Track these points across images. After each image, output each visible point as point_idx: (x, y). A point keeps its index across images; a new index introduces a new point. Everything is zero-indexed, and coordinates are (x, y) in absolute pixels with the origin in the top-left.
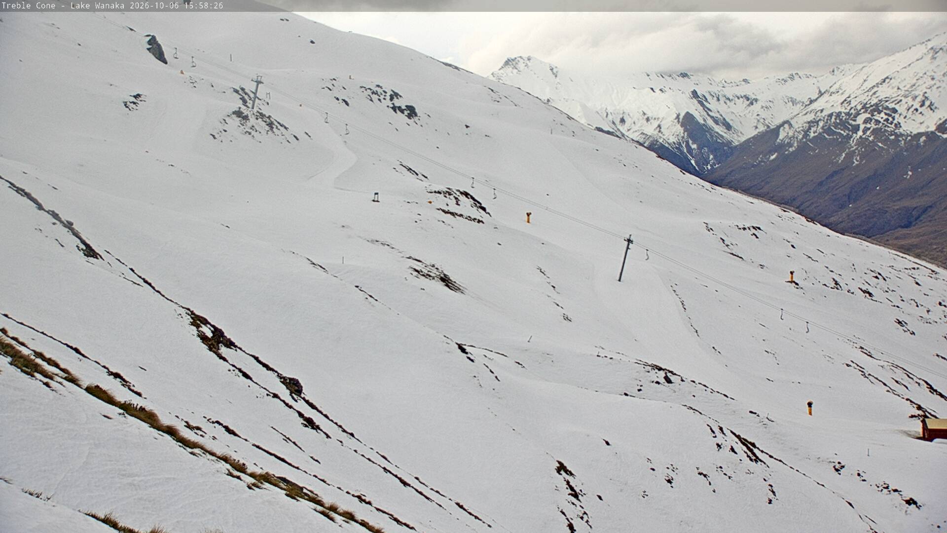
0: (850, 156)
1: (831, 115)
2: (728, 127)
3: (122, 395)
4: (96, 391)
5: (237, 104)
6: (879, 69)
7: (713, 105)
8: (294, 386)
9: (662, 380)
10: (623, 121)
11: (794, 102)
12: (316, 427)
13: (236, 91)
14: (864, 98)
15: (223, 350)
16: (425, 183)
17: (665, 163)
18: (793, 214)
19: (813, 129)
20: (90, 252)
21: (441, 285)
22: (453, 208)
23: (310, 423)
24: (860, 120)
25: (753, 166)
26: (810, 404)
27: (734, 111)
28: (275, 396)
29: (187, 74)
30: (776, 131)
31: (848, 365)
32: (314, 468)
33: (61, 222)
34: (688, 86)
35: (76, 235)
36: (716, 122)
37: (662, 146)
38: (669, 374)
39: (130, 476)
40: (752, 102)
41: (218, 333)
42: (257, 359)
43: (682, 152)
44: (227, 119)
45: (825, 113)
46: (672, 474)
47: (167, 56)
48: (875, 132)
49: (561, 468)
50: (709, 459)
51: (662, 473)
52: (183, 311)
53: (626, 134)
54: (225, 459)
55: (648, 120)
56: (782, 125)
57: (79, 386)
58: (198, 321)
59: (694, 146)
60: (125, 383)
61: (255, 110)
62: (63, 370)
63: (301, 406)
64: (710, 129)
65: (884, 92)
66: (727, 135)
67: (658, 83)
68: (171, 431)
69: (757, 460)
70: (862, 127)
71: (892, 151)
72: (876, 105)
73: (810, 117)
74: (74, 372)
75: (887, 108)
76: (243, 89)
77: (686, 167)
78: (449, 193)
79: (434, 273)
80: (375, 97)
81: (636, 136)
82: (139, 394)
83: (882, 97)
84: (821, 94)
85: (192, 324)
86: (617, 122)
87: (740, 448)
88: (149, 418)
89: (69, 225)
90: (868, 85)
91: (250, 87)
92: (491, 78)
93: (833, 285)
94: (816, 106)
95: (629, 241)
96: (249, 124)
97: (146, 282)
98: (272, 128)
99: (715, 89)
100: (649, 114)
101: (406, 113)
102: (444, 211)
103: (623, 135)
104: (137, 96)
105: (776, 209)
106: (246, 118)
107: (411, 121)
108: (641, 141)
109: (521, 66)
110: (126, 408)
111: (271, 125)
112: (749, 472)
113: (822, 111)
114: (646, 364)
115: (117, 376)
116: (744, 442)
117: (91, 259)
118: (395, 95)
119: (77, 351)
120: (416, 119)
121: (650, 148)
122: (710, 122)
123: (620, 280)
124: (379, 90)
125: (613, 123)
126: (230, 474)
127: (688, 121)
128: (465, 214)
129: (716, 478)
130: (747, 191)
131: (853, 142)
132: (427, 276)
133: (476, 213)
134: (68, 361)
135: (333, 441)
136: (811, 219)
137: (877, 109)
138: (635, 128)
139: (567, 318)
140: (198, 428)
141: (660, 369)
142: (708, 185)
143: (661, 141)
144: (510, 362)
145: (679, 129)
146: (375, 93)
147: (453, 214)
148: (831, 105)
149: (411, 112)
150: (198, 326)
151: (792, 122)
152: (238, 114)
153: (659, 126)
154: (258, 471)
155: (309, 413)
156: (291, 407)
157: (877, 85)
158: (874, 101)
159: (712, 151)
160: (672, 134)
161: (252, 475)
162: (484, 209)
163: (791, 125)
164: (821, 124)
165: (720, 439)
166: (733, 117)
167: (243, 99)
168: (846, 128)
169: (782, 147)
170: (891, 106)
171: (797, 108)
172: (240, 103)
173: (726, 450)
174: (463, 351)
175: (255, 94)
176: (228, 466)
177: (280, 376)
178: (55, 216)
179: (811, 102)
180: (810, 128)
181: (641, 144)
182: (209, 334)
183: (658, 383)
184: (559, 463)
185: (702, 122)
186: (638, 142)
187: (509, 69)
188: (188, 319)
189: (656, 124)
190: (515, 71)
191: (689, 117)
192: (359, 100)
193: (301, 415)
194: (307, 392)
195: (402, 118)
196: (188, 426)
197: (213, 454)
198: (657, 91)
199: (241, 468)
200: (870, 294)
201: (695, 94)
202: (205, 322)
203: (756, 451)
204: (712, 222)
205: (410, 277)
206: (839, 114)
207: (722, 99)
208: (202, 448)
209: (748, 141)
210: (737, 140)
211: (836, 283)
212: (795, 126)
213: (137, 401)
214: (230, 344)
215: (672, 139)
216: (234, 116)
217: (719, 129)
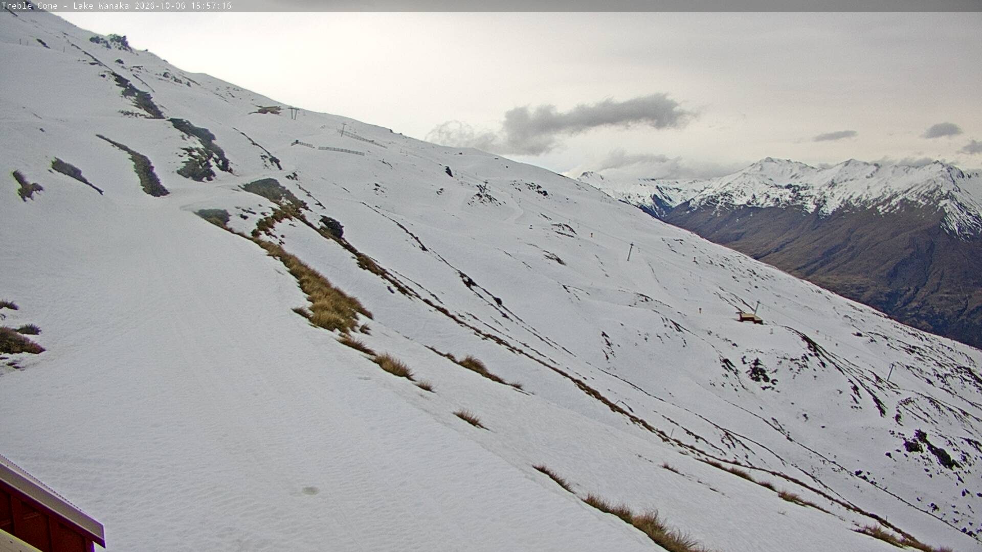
0: (717, 212)
1: (709, 197)
2: (671, 200)
3: (436, 303)
4: (426, 301)
5: (478, 191)
6: (726, 180)
7: (664, 191)
8: (499, 301)
9: (644, 300)
10: (629, 197)
11: (695, 191)
12: (508, 318)
13: (478, 186)
14: (721, 190)
15: (472, 287)
16: (551, 221)
17: (646, 214)
18: (695, 235)
19: (702, 202)
20: (424, 249)
21: (556, 262)
22: (562, 231)
23: (505, 316)
24: (719, 199)
25: (680, 215)
26: (700, 309)
27: (672, 194)
28: (492, 305)
29: (460, 180)
30: (689, 202)
31: (715, 294)
32: (507, 333)
33: (414, 237)
34: (655, 184)
35: (419, 242)
36: (666, 198)
37: (645, 207)
38: (647, 298)
39: (440, 333)
40: (680, 190)
41: (470, 280)
42: (484, 290)
43: (653, 210)
44: (474, 197)
45: (707, 196)
46: (647, 337)
47: (453, 174)
48: (725, 204)
49: (604, 334)
50: (662, 330)
51: (643, 336)
52: (457, 272)
53: (630, 202)
54: (474, 328)
55: (639, 197)
56: (691, 200)
57: (421, 299)
58: (462, 275)
59: (657, 207)
60: (437, 298)
61: (485, 193)
62: (416, 293)
63: (501, 309)
64: (664, 201)
65: (728, 188)
66: (670, 204)
67: (643, 182)
68: (453, 317)
69: (680, 330)
70: (720, 201)
71: (731, 211)
72: (726, 193)
73: (701, 197)
74: (419, 294)
75: (729, 195)
76: (480, 186)
77: (654, 215)
78: (560, 225)
79: (554, 257)
80: (531, 188)
81: (635, 203)
82: (442, 303)
83: (727, 190)
84: (705, 188)
85: (461, 276)
86: (627, 197)
87: (673, 326)
88: (445, 312)
89: (417, 238)
90: (722, 186)
91: (483, 184)
92: (577, 180)
93: (710, 262)
94: (704, 193)
95: (632, 245)
96: (482, 199)
97: (443, 260)
98: (491, 200)
99: (665, 185)
100: (640, 195)
101: (543, 193)
102: (558, 232)
103: (630, 203)
104: (442, 189)
105: (689, 233)
106: (481, 197)
107: (545, 197)
108: (637, 205)
109: (589, 175)
110: (438, 308)
111: (491, 199)
112: (677, 335)
113: (706, 195)
114: (638, 294)
115: (434, 295)
116: (675, 324)
117: (425, 251)
118: (539, 187)
119: (420, 286)
120: (547, 196)
121: (640, 208)
122: (664, 198)
123: (628, 260)
124: (533, 185)
125: (626, 198)
126: (475, 334)
127: (655, 198)
128: (567, 233)
129: (665, 338)
130: (677, 226)
131: (717, 207)
132: (551, 258)
133: (571, 233)
134: (416, 289)
135: (514, 323)
136: (702, 237)
137: (725, 195)
138: (634, 200)
139: (607, 276)
140: (463, 316)
141: (643, 295)
142: (663, 223)
143: (644, 205)
144: (584, 293)
145: (651, 201)
146: (531, 186)
147: (562, 234)
148: (709, 192)
149: (545, 193)
150: (463, 277)
151: (695, 199)
152: (478, 195)
153: (644, 199)
154: (486, 333)
155: (505, 312)
156: (498, 309)
157: (725, 186)
158: (725, 192)
159: (664, 210)
160: (649, 202)
161: (484, 335)
162: (574, 232)
163: (694, 200)
164: (705, 200)
165: (666, 323)
166: (672, 196)
167: (480, 189)
168: (714, 202)
169: (690, 209)
170: (731, 194)
171: (696, 194)
172: (479, 191)
173: (668, 327)
174: (566, 288)
175: (485, 187)
176: (474, 331)
177: (493, 297)
178: (412, 234)
179: (702, 191)
180: (701, 202)
181: (637, 206)
182: (467, 280)
183: (642, 301)
184: (603, 332)
185: (660, 198)
186: (635, 205)
187: (584, 177)
188: (459, 275)
189: (642, 198)
190: (587, 177)
191: (655, 196)
192: (525, 189)
193: (501, 312)
194: (504, 303)
195: (542, 195)
196: (459, 315)
197: (468, 326)
198: (643, 185)
199: (479, 332)
200: (724, 266)
201: (657, 187)
202: (466, 276)
203: (679, 327)
204: (664, 238)
205: (544, 259)
206: (712, 196)
207: (668, 189)
208: (465, 324)
209: (678, 206)
210: (674, 206)
211: (711, 262)
212: (696, 200)
213: (441, 306)
214: (474, 284)
215: (649, 205)
216: (477, 196)
217: (667, 201)
